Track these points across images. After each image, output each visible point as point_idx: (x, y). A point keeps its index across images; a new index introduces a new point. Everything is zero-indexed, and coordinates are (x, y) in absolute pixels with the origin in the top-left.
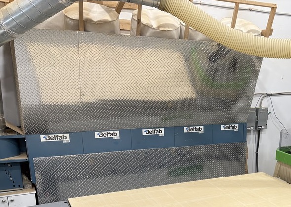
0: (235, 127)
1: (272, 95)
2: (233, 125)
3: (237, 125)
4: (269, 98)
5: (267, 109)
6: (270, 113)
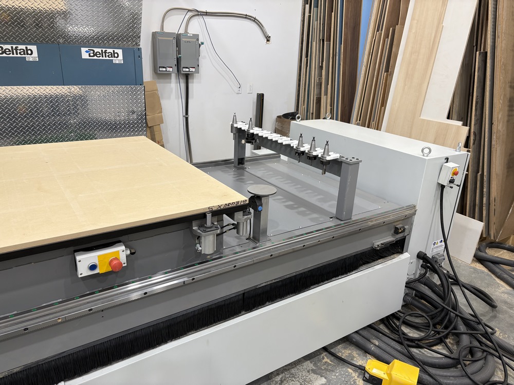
0: (114, 55)
1: (207, 14)
2: (110, 51)
3: (119, 51)
4: (201, 18)
5: (196, 37)
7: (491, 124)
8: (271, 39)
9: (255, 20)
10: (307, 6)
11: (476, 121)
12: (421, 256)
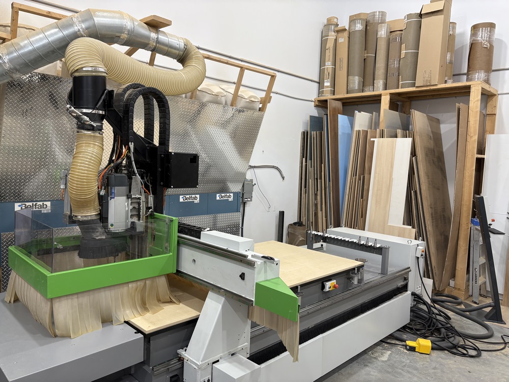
0: (229, 197)
1: (255, 167)
2: (228, 194)
3: (232, 195)
4: (252, 170)
5: (252, 181)
6: (255, 184)
7: (425, 227)
8: (285, 178)
9: (277, 168)
10: (304, 159)
11: (417, 225)
12: (413, 294)
